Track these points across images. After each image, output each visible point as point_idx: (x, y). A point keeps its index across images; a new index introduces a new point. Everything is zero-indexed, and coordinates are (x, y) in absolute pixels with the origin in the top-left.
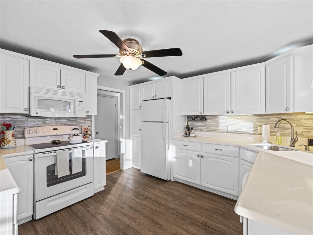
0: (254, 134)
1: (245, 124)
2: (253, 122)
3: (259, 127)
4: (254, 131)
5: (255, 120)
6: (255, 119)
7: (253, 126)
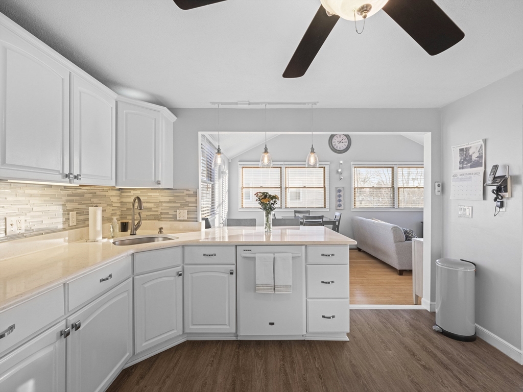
0: (64, 229)
1: (48, 208)
2: (61, 203)
3: (70, 213)
4: (64, 223)
5: (65, 198)
6: (64, 196)
7: (61, 212)
